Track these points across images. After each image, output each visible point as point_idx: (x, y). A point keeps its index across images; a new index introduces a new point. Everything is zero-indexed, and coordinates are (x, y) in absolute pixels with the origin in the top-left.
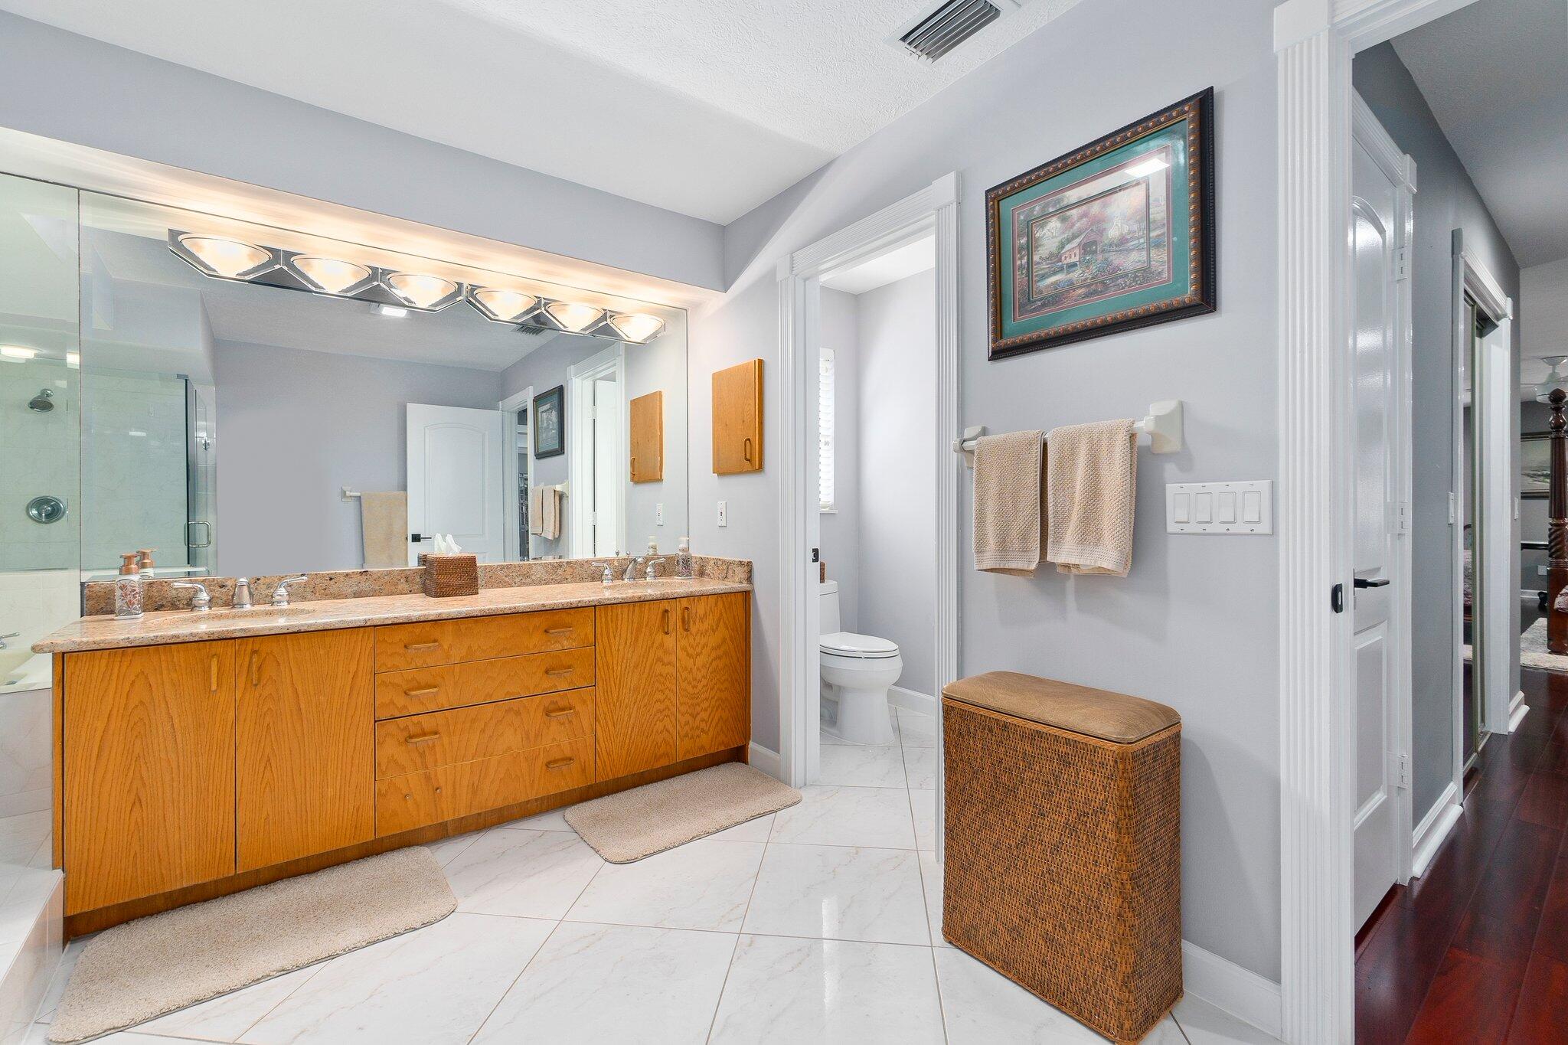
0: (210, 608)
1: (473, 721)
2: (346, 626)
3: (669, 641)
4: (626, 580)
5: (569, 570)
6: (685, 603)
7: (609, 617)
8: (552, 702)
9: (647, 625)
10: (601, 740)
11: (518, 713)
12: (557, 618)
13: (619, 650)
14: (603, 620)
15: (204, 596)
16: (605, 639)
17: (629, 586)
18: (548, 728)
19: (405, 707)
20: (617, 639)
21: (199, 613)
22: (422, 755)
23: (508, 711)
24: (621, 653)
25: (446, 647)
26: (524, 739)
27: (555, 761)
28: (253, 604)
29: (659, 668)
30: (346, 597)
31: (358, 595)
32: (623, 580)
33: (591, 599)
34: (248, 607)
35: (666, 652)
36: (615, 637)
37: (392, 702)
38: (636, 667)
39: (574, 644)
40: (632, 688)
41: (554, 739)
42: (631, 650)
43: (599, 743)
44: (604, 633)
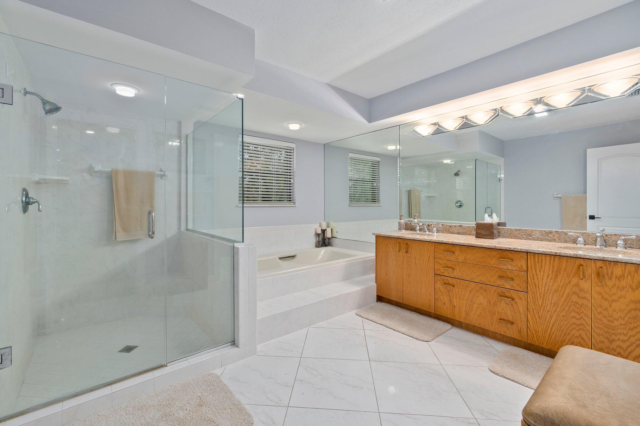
0: (420, 231)
1: (467, 286)
2: (425, 240)
3: (585, 285)
4: (598, 246)
5: (557, 236)
6: (599, 264)
7: (536, 260)
8: (502, 292)
9: (565, 270)
10: (531, 322)
11: (485, 291)
12: (504, 254)
13: (543, 279)
14: (532, 262)
15: (418, 228)
16: (534, 270)
17: (600, 250)
18: (500, 303)
19: (443, 272)
20: (542, 272)
21: (426, 233)
22: (449, 291)
23: (482, 288)
24: (545, 281)
25: (457, 255)
26: (488, 303)
27: (504, 320)
28: (429, 232)
29: (575, 298)
30: (455, 234)
31: (458, 233)
32: (596, 245)
33: (522, 248)
34: (427, 233)
35: (581, 290)
36: (540, 271)
37: (439, 269)
38: (556, 291)
39: (514, 268)
40: (553, 302)
41: (503, 309)
42: (552, 281)
43: (529, 323)
44: (533, 268)
